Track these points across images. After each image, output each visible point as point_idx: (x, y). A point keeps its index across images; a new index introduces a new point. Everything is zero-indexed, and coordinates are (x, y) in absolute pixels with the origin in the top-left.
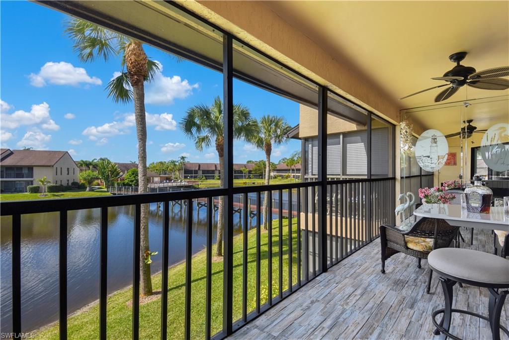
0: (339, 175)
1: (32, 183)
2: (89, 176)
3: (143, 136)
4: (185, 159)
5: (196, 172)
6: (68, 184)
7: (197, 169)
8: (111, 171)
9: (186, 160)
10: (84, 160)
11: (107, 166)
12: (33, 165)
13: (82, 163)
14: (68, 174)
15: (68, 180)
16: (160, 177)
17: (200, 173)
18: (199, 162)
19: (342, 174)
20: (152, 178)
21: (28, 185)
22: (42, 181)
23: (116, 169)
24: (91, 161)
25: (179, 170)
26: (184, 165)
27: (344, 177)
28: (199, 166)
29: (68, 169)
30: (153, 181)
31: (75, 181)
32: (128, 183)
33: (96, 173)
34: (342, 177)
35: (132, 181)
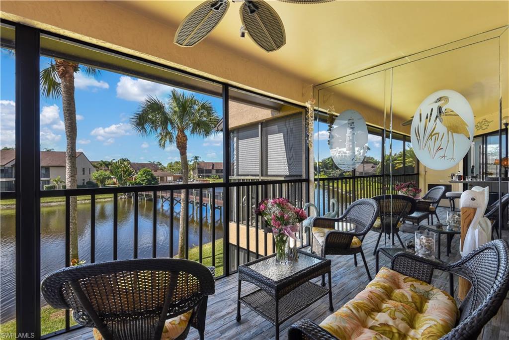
0: (258, 175)
1: (48, 182)
2: (101, 175)
3: (71, 133)
4: (198, 158)
5: (209, 171)
6: (84, 183)
7: (211, 168)
8: (123, 171)
9: (200, 160)
10: (104, 161)
11: (120, 166)
12: (49, 165)
13: (102, 163)
14: (84, 174)
15: (84, 180)
16: (174, 176)
17: (214, 172)
18: (214, 162)
19: (260, 175)
20: (165, 177)
21: (46, 184)
22: (56, 181)
23: (129, 169)
24: (110, 161)
25: (193, 169)
26: (198, 164)
27: (262, 178)
28: (213, 165)
29: (84, 169)
30: (166, 181)
31: (91, 181)
32: (139, 182)
33: (108, 173)
34: (261, 178)
35: (143, 180)
